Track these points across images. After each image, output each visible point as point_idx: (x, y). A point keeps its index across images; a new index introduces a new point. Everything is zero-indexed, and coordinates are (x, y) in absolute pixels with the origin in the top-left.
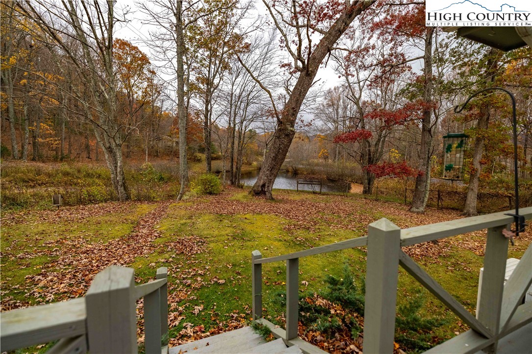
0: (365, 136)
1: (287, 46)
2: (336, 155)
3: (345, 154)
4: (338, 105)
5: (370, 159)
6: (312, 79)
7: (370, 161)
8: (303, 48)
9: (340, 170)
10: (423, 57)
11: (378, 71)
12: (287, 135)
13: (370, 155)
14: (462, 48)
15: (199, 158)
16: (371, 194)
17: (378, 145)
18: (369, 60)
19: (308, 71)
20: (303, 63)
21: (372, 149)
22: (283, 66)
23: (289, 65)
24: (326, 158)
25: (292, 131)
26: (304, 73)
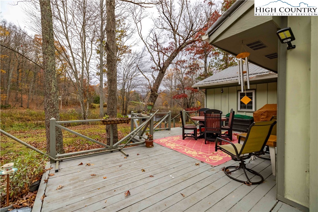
0: (185, 96)
1: (153, 60)
2: (172, 104)
3: (176, 104)
4: (172, 78)
5: (187, 106)
6: (164, 74)
7: (188, 107)
8: (161, 63)
9: (174, 112)
10: (204, 67)
11: (188, 70)
12: (155, 96)
13: (187, 104)
14: (219, 62)
15: (94, 106)
16: (189, 122)
17: (191, 100)
18: (185, 65)
19: (162, 71)
20: (161, 68)
21: (188, 101)
22: (152, 68)
23: (155, 68)
24: (166, 105)
25: (157, 95)
26: (161, 72)
